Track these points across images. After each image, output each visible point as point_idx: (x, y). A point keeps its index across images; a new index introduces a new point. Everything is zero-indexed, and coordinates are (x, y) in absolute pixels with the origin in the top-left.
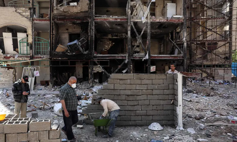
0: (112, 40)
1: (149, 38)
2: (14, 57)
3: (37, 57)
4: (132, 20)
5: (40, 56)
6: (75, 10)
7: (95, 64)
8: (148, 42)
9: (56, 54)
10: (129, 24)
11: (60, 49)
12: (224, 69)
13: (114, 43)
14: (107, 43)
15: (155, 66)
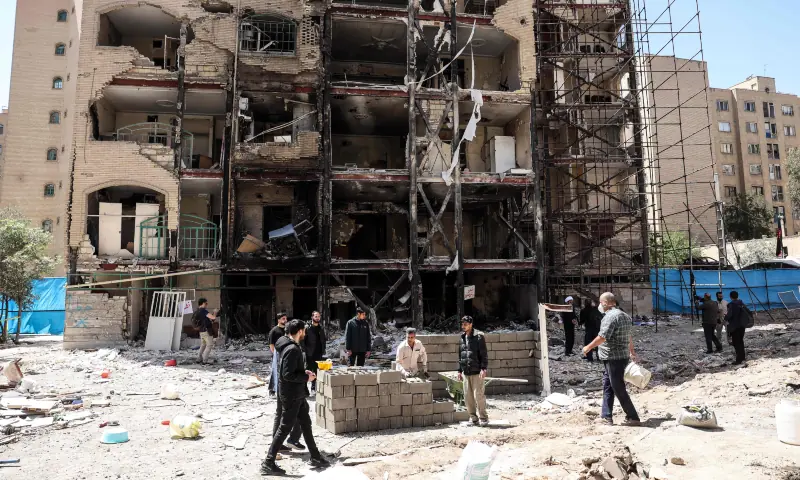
0: (358, 218)
1: (458, 219)
2: (126, 266)
3: (187, 266)
4: (419, 179)
5: (193, 262)
6: (287, 154)
7: (334, 283)
8: (457, 231)
9: (238, 259)
10: (413, 188)
11: (249, 244)
12: (632, 288)
13: (361, 226)
14: (345, 226)
15: (473, 287)
